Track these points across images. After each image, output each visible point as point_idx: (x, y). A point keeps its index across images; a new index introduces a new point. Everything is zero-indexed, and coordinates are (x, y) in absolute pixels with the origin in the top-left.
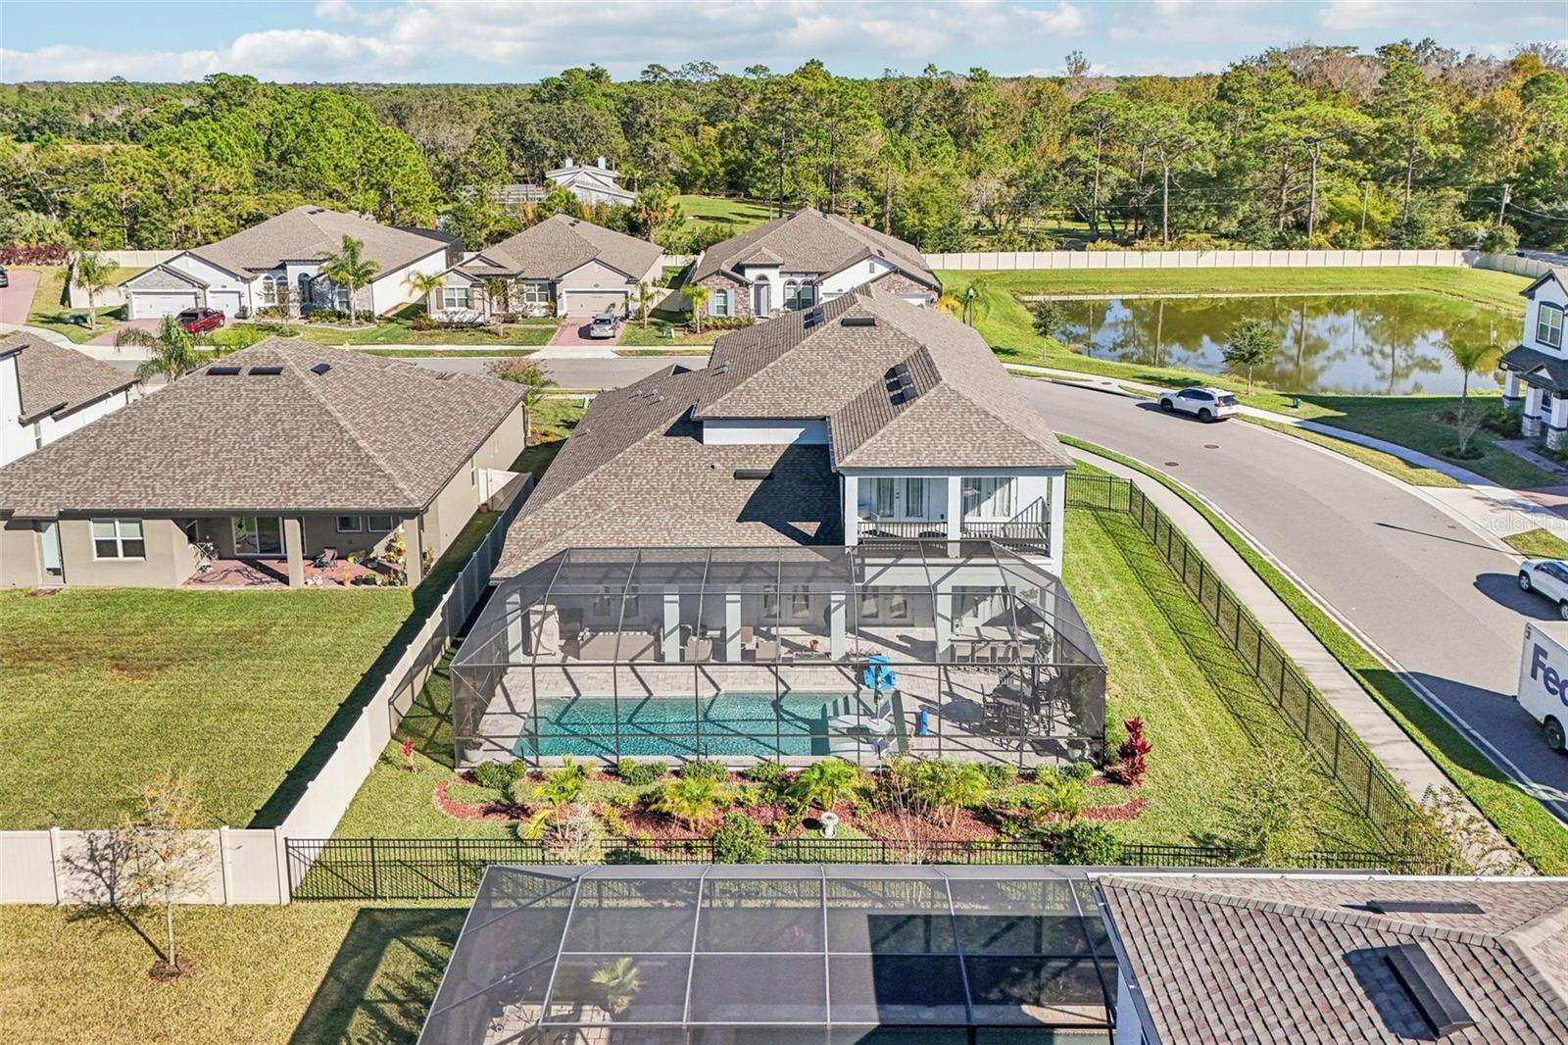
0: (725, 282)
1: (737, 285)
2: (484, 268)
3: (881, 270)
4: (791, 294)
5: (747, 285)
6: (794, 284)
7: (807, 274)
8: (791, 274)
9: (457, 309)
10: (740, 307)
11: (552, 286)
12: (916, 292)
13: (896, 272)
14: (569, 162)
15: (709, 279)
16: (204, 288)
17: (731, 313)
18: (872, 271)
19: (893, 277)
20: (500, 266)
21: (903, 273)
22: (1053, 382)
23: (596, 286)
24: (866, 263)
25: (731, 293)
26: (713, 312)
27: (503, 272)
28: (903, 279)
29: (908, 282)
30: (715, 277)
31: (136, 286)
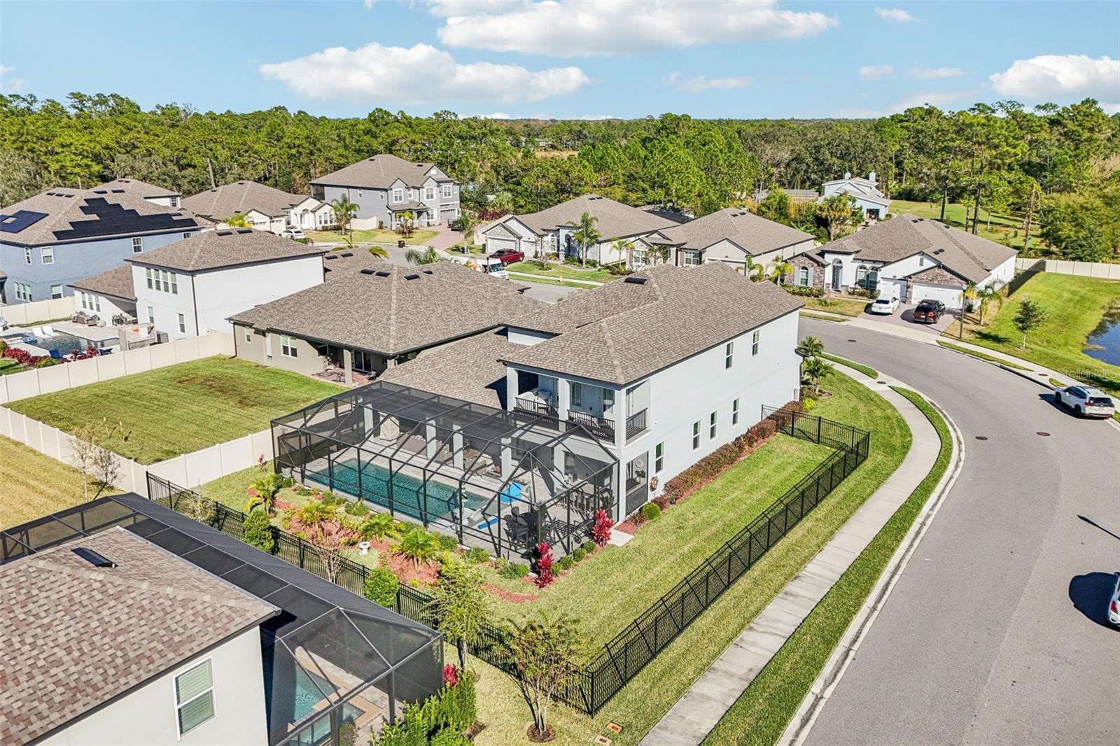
0: (807, 262)
1: (815, 265)
2: (659, 239)
3: (928, 263)
4: (862, 276)
5: (824, 266)
6: (865, 268)
7: (874, 262)
8: (863, 261)
9: (640, 264)
10: (817, 281)
11: (700, 254)
12: (956, 284)
13: (939, 267)
14: (848, 175)
15: (796, 259)
16: (519, 238)
17: (810, 285)
18: (921, 264)
19: (937, 270)
20: (668, 239)
21: (945, 268)
22: (1001, 367)
23: (727, 257)
24: (918, 258)
25: (811, 270)
26: (797, 283)
27: (669, 242)
28: (945, 273)
29: (949, 276)
30: (800, 258)
31: (490, 234)
